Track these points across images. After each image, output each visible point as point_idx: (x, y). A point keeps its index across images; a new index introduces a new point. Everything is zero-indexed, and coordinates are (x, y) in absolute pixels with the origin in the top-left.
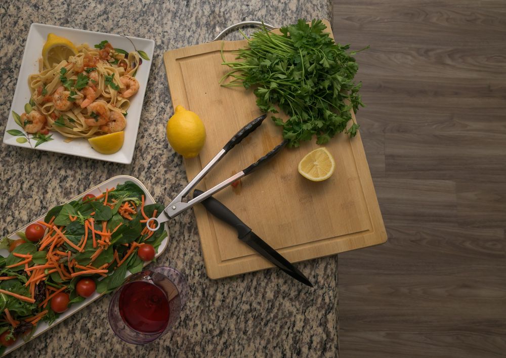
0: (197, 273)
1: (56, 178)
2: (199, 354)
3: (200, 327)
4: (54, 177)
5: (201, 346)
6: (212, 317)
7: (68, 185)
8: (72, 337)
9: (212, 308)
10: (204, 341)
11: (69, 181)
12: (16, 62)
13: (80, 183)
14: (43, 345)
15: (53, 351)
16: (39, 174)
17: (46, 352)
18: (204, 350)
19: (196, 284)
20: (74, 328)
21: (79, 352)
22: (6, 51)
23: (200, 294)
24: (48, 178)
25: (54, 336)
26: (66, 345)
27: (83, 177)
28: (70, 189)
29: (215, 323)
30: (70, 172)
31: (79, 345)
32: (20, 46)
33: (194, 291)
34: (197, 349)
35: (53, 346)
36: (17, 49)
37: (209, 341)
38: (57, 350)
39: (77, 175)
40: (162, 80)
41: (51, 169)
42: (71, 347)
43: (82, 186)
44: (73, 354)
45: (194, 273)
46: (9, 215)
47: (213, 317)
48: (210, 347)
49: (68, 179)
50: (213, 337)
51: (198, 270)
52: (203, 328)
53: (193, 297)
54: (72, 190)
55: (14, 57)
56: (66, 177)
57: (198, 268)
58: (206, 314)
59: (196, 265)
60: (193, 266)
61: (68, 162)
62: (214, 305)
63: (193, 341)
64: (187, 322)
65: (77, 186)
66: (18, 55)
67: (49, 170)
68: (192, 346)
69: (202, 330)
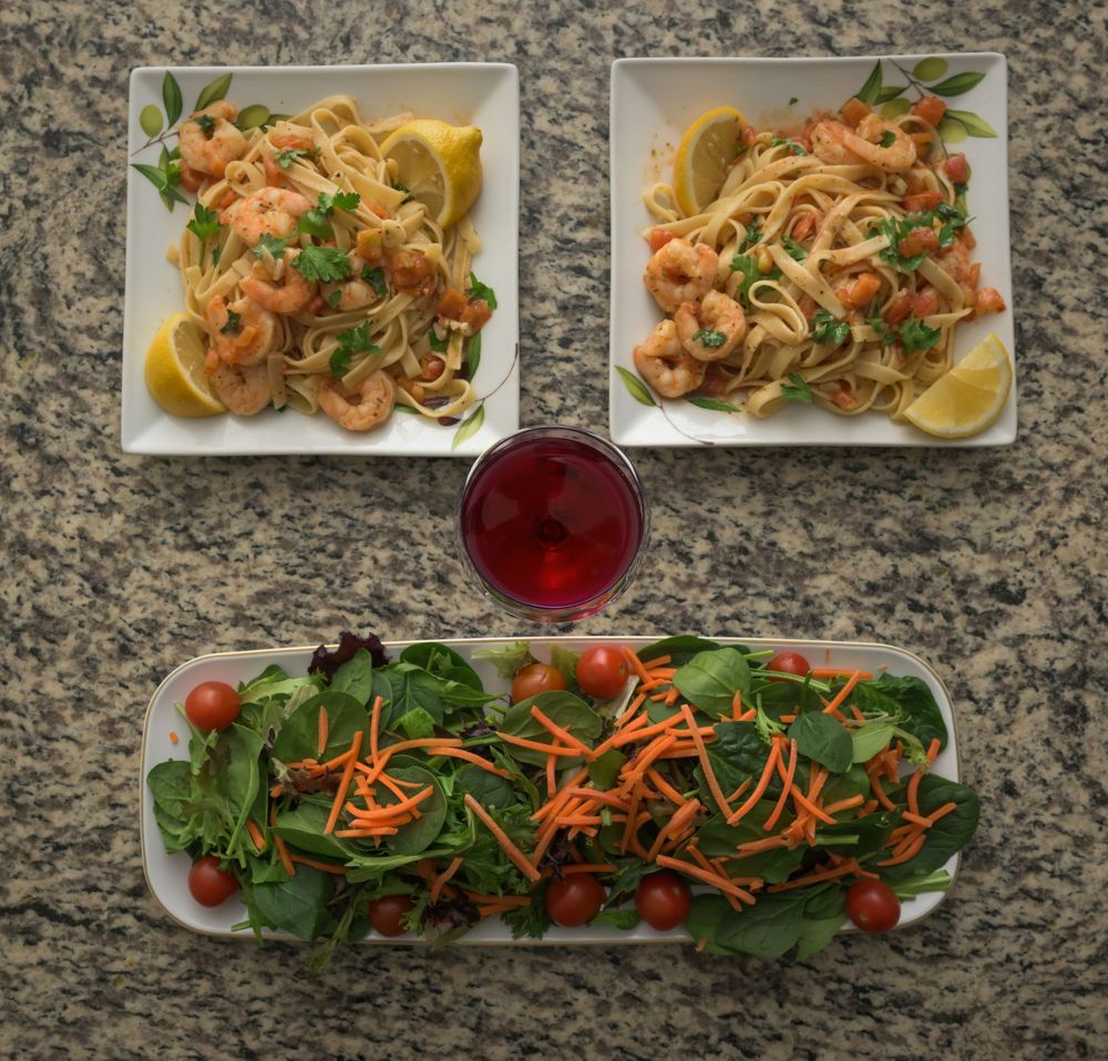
0: (417, 976)
1: (681, 528)
2: (188, 992)
3: (265, 991)
4: (684, 523)
5: (213, 996)
6: (294, 1026)
7: (662, 566)
8: (226, 619)
9: (320, 1025)
10: (227, 1004)
11: (676, 570)
12: (1047, 365)
13: (672, 602)
14: (203, 538)
15: (186, 566)
16: (690, 476)
17: (182, 549)
18: (200, 1005)
19: (384, 975)
20: (251, 623)
21: (186, 643)
22: (1081, 330)
23: (360, 988)
24: (680, 503)
25: (226, 567)
26: (204, 604)
27: (691, 609)
28: (651, 575)
29: (277, 1036)
30: (702, 568)
31: (204, 641)
32: (1102, 371)
33: (364, 970)
34: (204, 987)
35: (199, 566)
36: (1091, 365)
37: (226, 1019)
38: (189, 580)
39: (694, 591)
40: (1018, 840)
41: (710, 511)
42: (199, 618)
43: (663, 610)
44: (181, 626)
45: (416, 968)
46: (563, 399)
47: (293, 1030)
48: (209, 1024)
49: (682, 565)
50: (237, 1031)
51: (426, 981)
52: (263, 1000)
53: (348, 967)
54: (647, 581)
55: (1065, 356)
56: (686, 558)
57: (433, 981)
58: (302, 1009)
59: (440, 973)
60: (438, 965)
61: (735, 561)
62: (326, 1032)
63: (226, 972)
64: (278, 953)
65: (660, 595)
66: (1072, 371)
67: (706, 506)
68: (211, 970)
69: (254, 999)
